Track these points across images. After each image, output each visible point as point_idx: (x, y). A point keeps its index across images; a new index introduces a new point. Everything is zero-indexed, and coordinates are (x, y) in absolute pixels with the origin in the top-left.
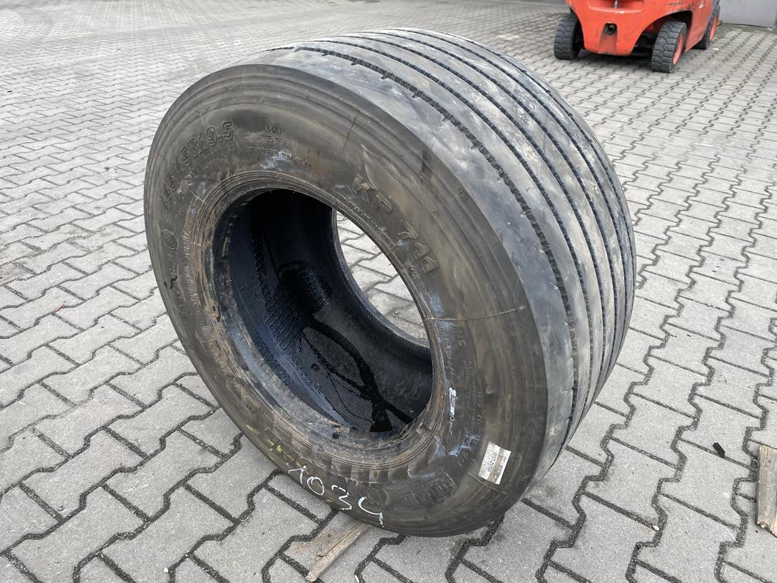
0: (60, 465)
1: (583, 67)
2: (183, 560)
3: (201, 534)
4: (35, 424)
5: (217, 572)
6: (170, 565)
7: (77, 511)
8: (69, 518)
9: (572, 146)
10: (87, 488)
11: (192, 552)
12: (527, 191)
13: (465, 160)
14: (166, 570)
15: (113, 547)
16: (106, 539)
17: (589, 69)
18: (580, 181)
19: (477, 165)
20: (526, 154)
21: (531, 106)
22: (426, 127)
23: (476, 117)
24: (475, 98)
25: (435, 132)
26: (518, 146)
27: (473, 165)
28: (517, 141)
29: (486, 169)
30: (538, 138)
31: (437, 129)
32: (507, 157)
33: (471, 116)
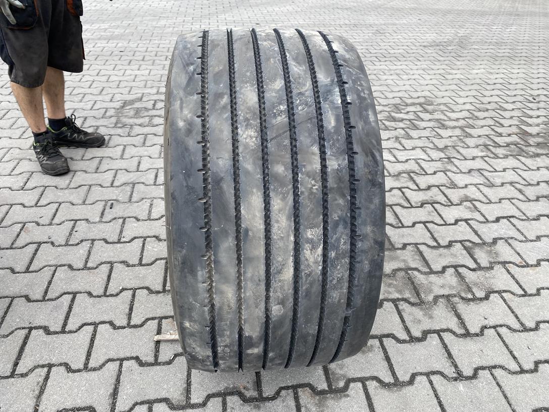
0: (143, 220)
2: (130, 289)
3: (147, 285)
4: (156, 198)
5: (133, 305)
6: (124, 287)
7: (127, 242)
8: (122, 243)
9: (316, 149)
10: (139, 236)
11: (136, 289)
12: (217, 158)
13: (185, 121)
14: (121, 288)
15: (119, 265)
16: (121, 260)
18: (295, 174)
19: (190, 128)
20: (245, 136)
21: (300, 108)
22: (181, 93)
23: (226, 100)
24: (247, 88)
25: (183, 99)
26: (243, 129)
27: (188, 126)
28: (247, 125)
29: (194, 132)
30: (275, 131)
31: (186, 97)
32: (221, 131)
33: (223, 98)
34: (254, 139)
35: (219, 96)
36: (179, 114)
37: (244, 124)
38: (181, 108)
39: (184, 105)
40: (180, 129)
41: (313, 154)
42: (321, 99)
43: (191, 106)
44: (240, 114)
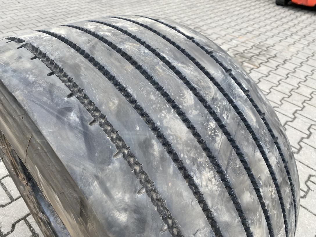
1: (289, 10)
9: (259, 155)
13: (125, 210)
17: (292, 12)
20: (204, 184)
21: (225, 116)
22: (90, 167)
23: (157, 147)
24: (165, 117)
25: (100, 175)
26: (198, 175)
27: (135, 216)
28: (198, 168)
29: (149, 219)
30: (223, 157)
31: (103, 170)
32: (180, 195)
33: (152, 146)
34: (214, 180)
35: (146, 145)
36: (109, 203)
37: (195, 168)
38: (107, 191)
39: (108, 185)
40: (126, 227)
41: (260, 160)
42: (232, 98)
43: (120, 180)
44: (184, 157)
